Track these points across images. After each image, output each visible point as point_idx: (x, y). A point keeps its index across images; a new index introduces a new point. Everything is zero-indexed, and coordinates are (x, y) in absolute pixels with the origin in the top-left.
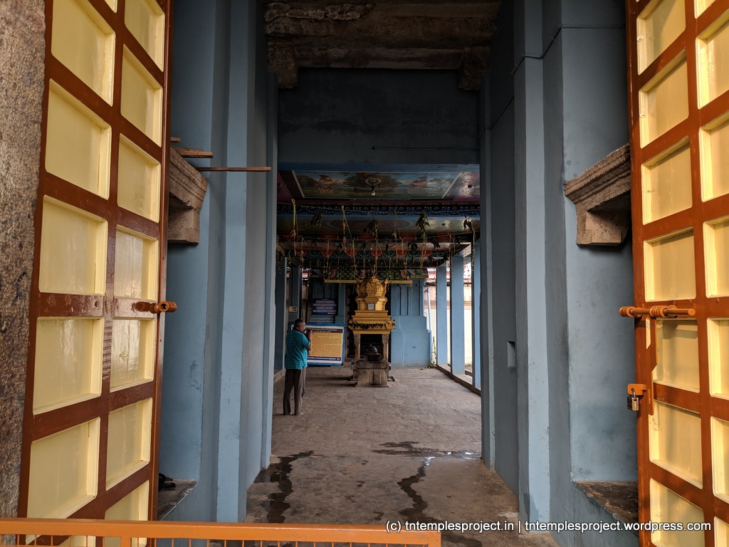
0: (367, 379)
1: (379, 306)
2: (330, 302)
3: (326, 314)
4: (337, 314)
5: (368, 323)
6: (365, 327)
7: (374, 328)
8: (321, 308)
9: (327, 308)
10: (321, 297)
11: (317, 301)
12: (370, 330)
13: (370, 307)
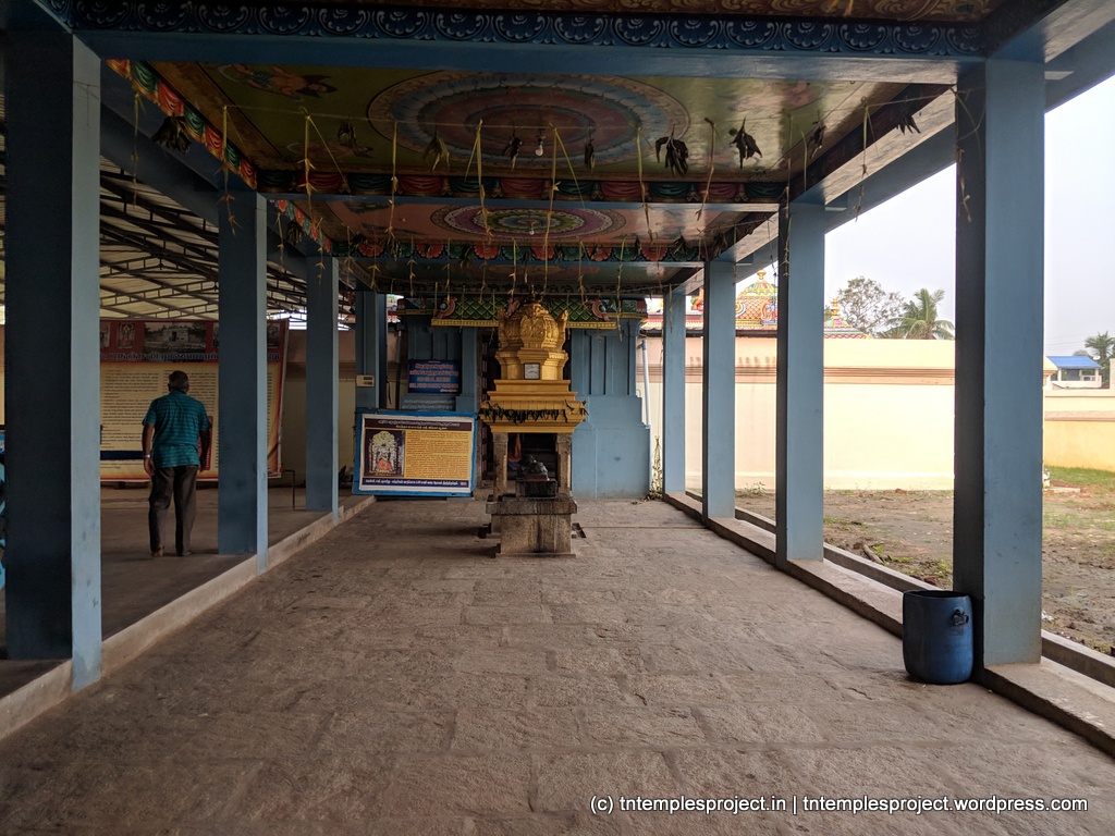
0: (523, 539)
1: (550, 371)
2: (444, 366)
3: (437, 391)
4: (459, 391)
5: (525, 407)
6: (519, 417)
7: (539, 420)
8: (427, 379)
9: (438, 379)
10: (425, 355)
11: (418, 365)
12: (530, 425)
13: (530, 371)
